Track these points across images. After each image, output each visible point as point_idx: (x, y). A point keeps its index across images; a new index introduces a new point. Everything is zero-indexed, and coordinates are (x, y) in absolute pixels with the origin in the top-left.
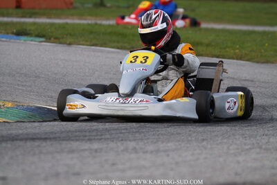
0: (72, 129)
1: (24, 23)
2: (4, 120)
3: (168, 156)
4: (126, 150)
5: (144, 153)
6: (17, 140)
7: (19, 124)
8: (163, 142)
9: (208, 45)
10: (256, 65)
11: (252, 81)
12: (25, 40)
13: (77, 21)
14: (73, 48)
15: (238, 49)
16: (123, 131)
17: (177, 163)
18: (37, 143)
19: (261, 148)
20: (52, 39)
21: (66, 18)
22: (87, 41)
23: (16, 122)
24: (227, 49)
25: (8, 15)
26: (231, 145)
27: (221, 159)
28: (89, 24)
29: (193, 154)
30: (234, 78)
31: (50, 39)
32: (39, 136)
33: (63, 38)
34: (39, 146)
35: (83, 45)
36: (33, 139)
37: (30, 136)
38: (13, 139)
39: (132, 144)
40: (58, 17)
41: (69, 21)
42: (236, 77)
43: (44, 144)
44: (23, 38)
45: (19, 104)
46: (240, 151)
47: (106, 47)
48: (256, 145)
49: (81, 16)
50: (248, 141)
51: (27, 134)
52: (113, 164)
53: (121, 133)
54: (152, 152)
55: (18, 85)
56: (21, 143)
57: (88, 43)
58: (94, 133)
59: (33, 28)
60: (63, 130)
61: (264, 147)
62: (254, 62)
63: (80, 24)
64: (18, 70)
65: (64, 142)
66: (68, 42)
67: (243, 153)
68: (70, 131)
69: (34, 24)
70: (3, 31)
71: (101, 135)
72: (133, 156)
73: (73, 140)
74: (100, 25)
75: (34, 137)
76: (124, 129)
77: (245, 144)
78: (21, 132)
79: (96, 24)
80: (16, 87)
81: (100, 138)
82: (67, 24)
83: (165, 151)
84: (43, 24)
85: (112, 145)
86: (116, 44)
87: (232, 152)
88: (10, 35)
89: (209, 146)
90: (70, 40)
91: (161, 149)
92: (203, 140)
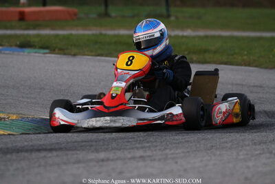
0: (78, 139)
1: (28, 35)
2: (9, 132)
3: (176, 163)
4: (133, 158)
5: (151, 160)
6: (22, 151)
7: (24, 136)
8: (171, 150)
9: (215, 52)
11: (261, 87)
12: (29, 53)
13: (81, 32)
14: (78, 59)
15: (246, 55)
16: (130, 140)
17: (185, 170)
18: (43, 154)
19: (271, 153)
20: (57, 51)
21: (70, 30)
22: (92, 51)
24: (235, 56)
25: (11, 28)
26: (241, 150)
27: (231, 165)
28: (93, 35)
29: (201, 161)
30: (242, 85)
31: (54, 50)
32: (44, 147)
33: (67, 49)
34: (45, 157)
35: (88, 55)
36: (39, 150)
37: (35, 148)
38: (18, 150)
39: (139, 153)
40: (62, 28)
41: (74, 32)
42: (244, 83)
43: (50, 155)
44: (27, 50)
45: (24, 116)
46: (249, 156)
48: (266, 150)
49: (85, 27)
50: (258, 147)
51: (32, 146)
52: (121, 173)
53: (128, 142)
54: (160, 160)
55: (23, 97)
57: (93, 54)
58: (101, 143)
59: (37, 39)
60: (69, 141)
61: (274, 152)
62: (262, 68)
63: (84, 35)
64: (22, 83)
65: (71, 152)
66: (73, 53)
67: (253, 158)
68: (76, 142)
69: (38, 36)
70: (7, 44)
71: (108, 145)
72: (141, 164)
73: (79, 150)
74: (105, 35)
75: (40, 148)
76: (131, 138)
77: (255, 150)
78: (26, 143)
79: (101, 34)
80: (21, 99)
81: (106, 147)
82: (71, 35)
83: (173, 158)
84: (46, 35)
85: (119, 154)
87: (242, 157)
88: (14, 48)
89: (218, 153)
90: (75, 50)
91: (169, 156)
92: (212, 146)
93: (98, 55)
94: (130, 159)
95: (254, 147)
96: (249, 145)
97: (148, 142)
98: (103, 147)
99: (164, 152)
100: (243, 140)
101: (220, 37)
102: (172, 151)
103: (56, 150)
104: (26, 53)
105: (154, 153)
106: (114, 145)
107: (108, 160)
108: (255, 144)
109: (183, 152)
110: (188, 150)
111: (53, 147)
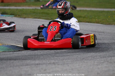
1: (5, 9)
3: (68, 66)
5: (58, 65)
6: (3, 60)
7: (4, 53)
9: (84, 17)
10: (105, 25)
11: (103, 32)
12: (5, 17)
13: (28, 8)
14: (26, 20)
15: (97, 19)
17: (72, 69)
18: (12, 61)
19: (108, 62)
20: (17, 16)
21: (23, 7)
22: (32, 16)
23: (2, 52)
24: (92, 19)
26: (95, 60)
27: (91, 67)
28: (33, 9)
29: (79, 65)
30: (95, 32)
31: (16, 16)
32: (12, 58)
33: (22, 15)
34: (13, 62)
35: (31, 18)
36: (10, 59)
39: (53, 61)
40: (19, 6)
41: (24, 8)
42: (96, 31)
43: (15, 62)
45: (4, 44)
46: (99, 63)
47: (40, 19)
48: (106, 60)
49: (29, 6)
50: (102, 59)
51: (7, 57)
52: (45, 70)
53: (48, 56)
54: (61, 64)
55: (3, 36)
56: (5, 61)
59: (9, 11)
60: (23, 55)
61: (109, 61)
62: (104, 24)
63: (29, 9)
65: (24, 61)
66: (24, 17)
67: (100, 64)
68: (26, 56)
69: (9, 9)
71: (40, 57)
72: (53, 66)
73: (27, 60)
74: (38, 9)
77: (101, 60)
78: (5, 56)
79: (36, 9)
80: (2, 36)
81: (39, 58)
82: (23, 9)
83: (67, 64)
84: (13, 9)
85: (44, 61)
86: (45, 18)
87: (96, 64)
89: (86, 61)
90: (25, 16)
91: (65, 63)
92: (83, 58)
93: (35, 18)
94: (49, 64)
95: (101, 59)
96: (98, 58)
97: (56, 56)
98: (37, 58)
99: (63, 61)
100: (96, 56)
101: (86, 11)
102: (67, 61)
103: (17, 59)
104: (4, 17)
105: (59, 61)
106: (42, 57)
107: (40, 64)
108: (101, 58)
109: (71, 61)
110: (73, 60)
111: (16, 58)
